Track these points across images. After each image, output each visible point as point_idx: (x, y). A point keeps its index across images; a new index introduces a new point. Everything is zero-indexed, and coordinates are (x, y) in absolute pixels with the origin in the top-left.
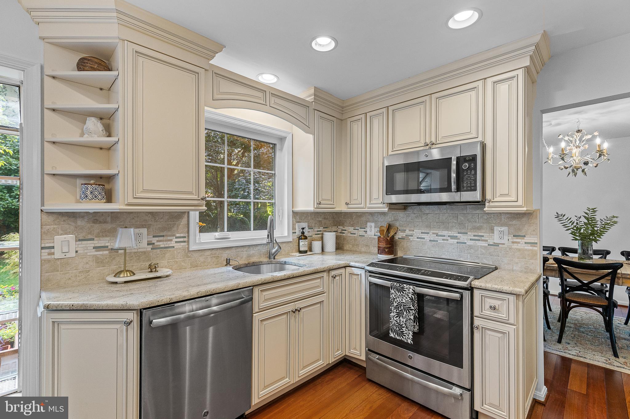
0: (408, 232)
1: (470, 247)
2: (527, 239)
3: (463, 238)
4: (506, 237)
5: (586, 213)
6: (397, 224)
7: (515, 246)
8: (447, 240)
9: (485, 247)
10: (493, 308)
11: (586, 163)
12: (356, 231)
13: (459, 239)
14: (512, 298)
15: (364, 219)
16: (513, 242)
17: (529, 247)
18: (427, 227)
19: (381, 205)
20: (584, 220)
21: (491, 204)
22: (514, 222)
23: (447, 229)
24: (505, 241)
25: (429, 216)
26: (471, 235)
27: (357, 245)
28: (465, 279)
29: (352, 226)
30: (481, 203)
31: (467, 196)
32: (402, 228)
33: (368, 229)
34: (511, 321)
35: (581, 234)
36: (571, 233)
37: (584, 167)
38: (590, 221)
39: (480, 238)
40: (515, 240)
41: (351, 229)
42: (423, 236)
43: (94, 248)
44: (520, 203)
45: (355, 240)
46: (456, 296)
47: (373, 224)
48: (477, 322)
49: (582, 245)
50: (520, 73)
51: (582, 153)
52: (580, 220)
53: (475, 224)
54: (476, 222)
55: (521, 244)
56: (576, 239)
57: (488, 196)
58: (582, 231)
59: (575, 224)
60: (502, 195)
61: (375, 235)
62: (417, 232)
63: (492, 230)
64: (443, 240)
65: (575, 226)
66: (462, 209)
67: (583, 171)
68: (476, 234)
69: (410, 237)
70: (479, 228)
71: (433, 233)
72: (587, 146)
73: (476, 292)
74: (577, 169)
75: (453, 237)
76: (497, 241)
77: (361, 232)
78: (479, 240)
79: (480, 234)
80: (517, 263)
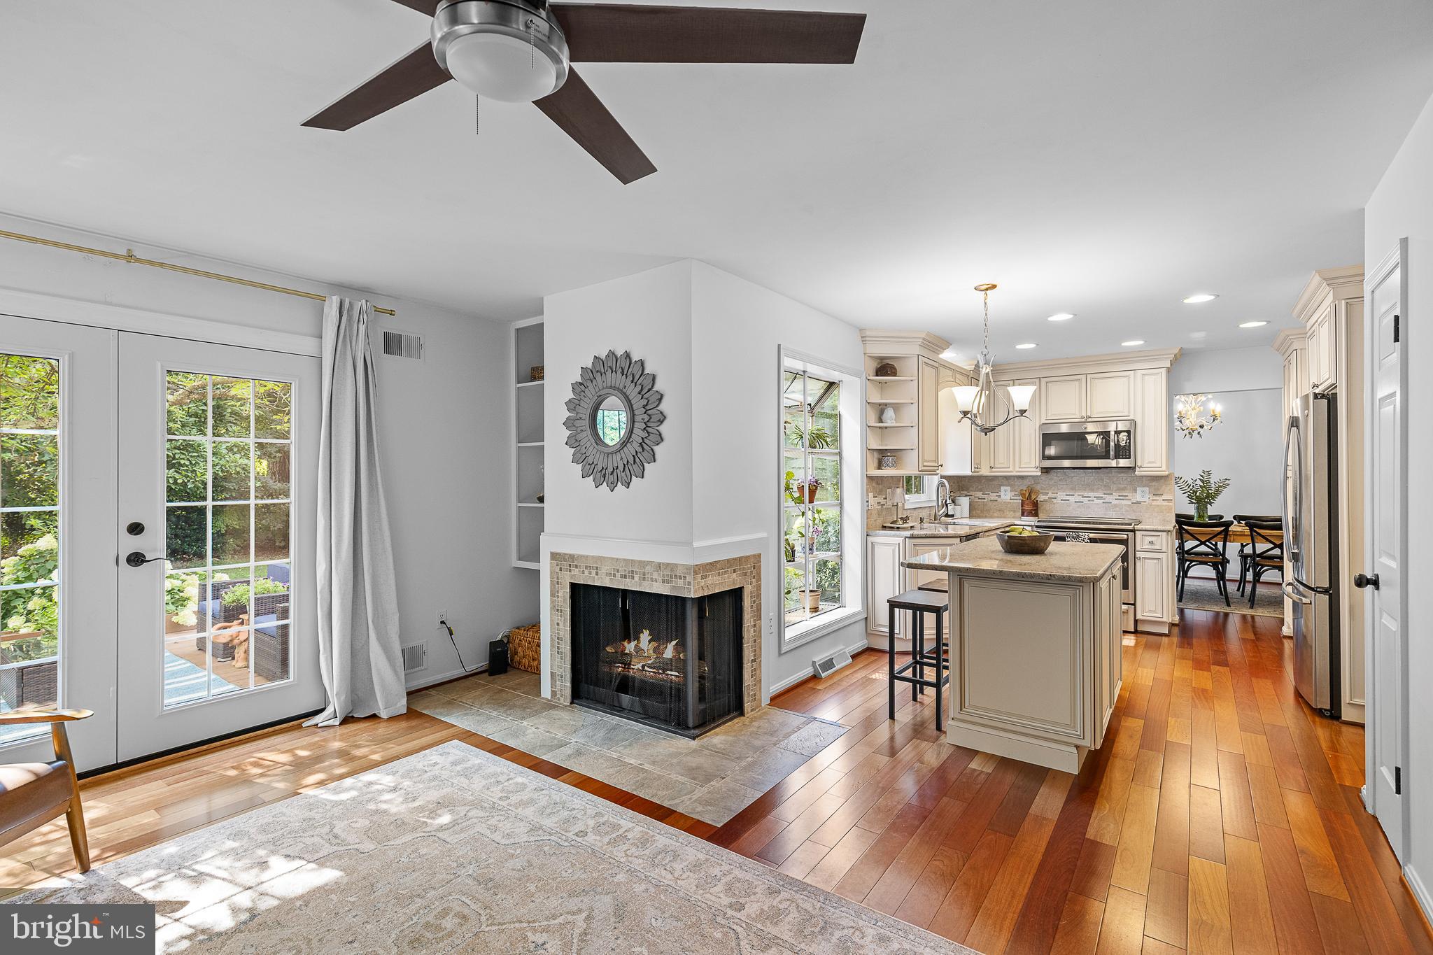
0: (1050, 495)
1: (1116, 506)
2: (1164, 497)
3: (1108, 498)
4: (1147, 496)
5: (1202, 476)
6: (1038, 487)
7: (1154, 503)
8: (1093, 501)
9: (1130, 505)
10: (1151, 543)
11: (1202, 427)
12: (984, 496)
13: (1104, 499)
14: (1165, 534)
15: (996, 483)
16: (1153, 500)
17: (1165, 503)
18: (1072, 489)
19: (1034, 469)
20: (1199, 483)
21: (1141, 469)
22: (1154, 484)
23: (1092, 490)
24: (1146, 499)
25: (1074, 479)
26: (1116, 495)
27: (988, 511)
28: (1131, 525)
29: (981, 490)
30: (1132, 469)
31: (1123, 463)
32: (1044, 491)
33: (1002, 494)
34: (1163, 550)
35: (1197, 497)
36: (1188, 497)
37: (1199, 429)
38: (1206, 483)
39: (1124, 498)
40: (1155, 498)
41: (979, 494)
42: (1067, 498)
43: (878, 503)
44: (1164, 468)
45: (985, 504)
46: (1125, 536)
47: (1009, 488)
48: (1138, 555)
49: (1198, 508)
50: (1164, 371)
51: (1198, 416)
52: (1196, 483)
53: (1119, 486)
54: (1120, 483)
55: (1160, 501)
56: (1192, 503)
57: (1139, 463)
58: (1198, 494)
59: (1191, 487)
60: (1149, 462)
61: (1011, 499)
62: (1061, 495)
63: (1135, 491)
64: (1089, 501)
65: (1191, 490)
66: (1108, 473)
67: (1199, 433)
68: (1121, 494)
69: (1053, 500)
70: (1124, 489)
71: (1079, 495)
72: (1202, 408)
73: (1137, 532)
74: (1193, 431)
75: (1097, 498)
76: (1139, 499)
77: (993, 496)
78: (1123, 500)
79: (1124, 494)
80: (1157, 517)
